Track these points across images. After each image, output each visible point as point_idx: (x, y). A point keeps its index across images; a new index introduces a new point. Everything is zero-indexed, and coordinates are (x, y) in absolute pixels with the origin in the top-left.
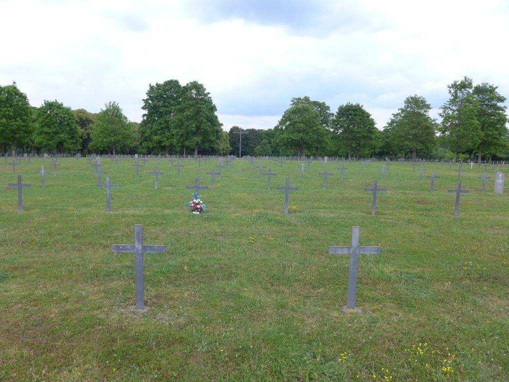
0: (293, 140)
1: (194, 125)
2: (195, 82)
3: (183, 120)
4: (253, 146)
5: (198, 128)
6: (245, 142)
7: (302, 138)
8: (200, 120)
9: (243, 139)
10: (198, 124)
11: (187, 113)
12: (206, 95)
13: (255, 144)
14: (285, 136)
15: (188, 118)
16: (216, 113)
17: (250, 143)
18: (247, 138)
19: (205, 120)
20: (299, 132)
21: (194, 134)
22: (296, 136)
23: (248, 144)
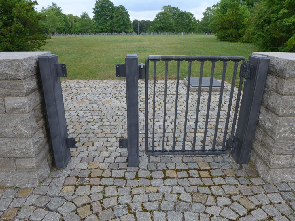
0: (160, 27)
1: (122, 22)
2: (121, 5)
3: (118, 20)
4: (145, 30)
5: (123, 23)
6: (141, 28)
7: (163, 26)
8: (124, 20)
9: (140, 27)
10: (124, 22)
11: (119, 18)
12: (125, 10)
13: (146, 29)
14: (157, 25)
15: (120, 20)
16: (129, 17)
17: (144, 29)
18: (142, 26)
19: (126, 20)
20: (162, 23)
21: (122, 25)
22: (161, 25)
23: (142, 29)
